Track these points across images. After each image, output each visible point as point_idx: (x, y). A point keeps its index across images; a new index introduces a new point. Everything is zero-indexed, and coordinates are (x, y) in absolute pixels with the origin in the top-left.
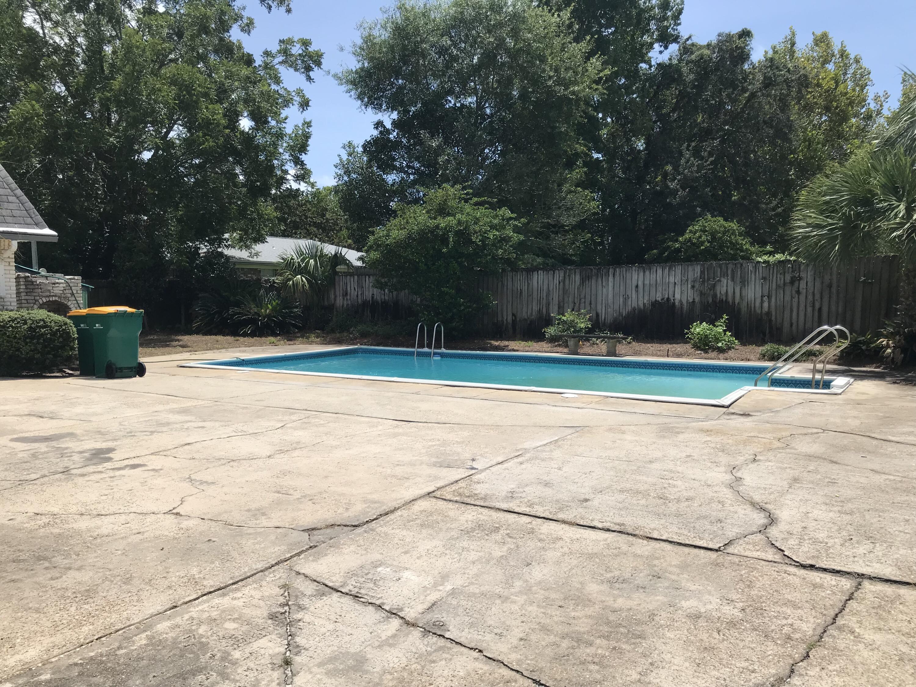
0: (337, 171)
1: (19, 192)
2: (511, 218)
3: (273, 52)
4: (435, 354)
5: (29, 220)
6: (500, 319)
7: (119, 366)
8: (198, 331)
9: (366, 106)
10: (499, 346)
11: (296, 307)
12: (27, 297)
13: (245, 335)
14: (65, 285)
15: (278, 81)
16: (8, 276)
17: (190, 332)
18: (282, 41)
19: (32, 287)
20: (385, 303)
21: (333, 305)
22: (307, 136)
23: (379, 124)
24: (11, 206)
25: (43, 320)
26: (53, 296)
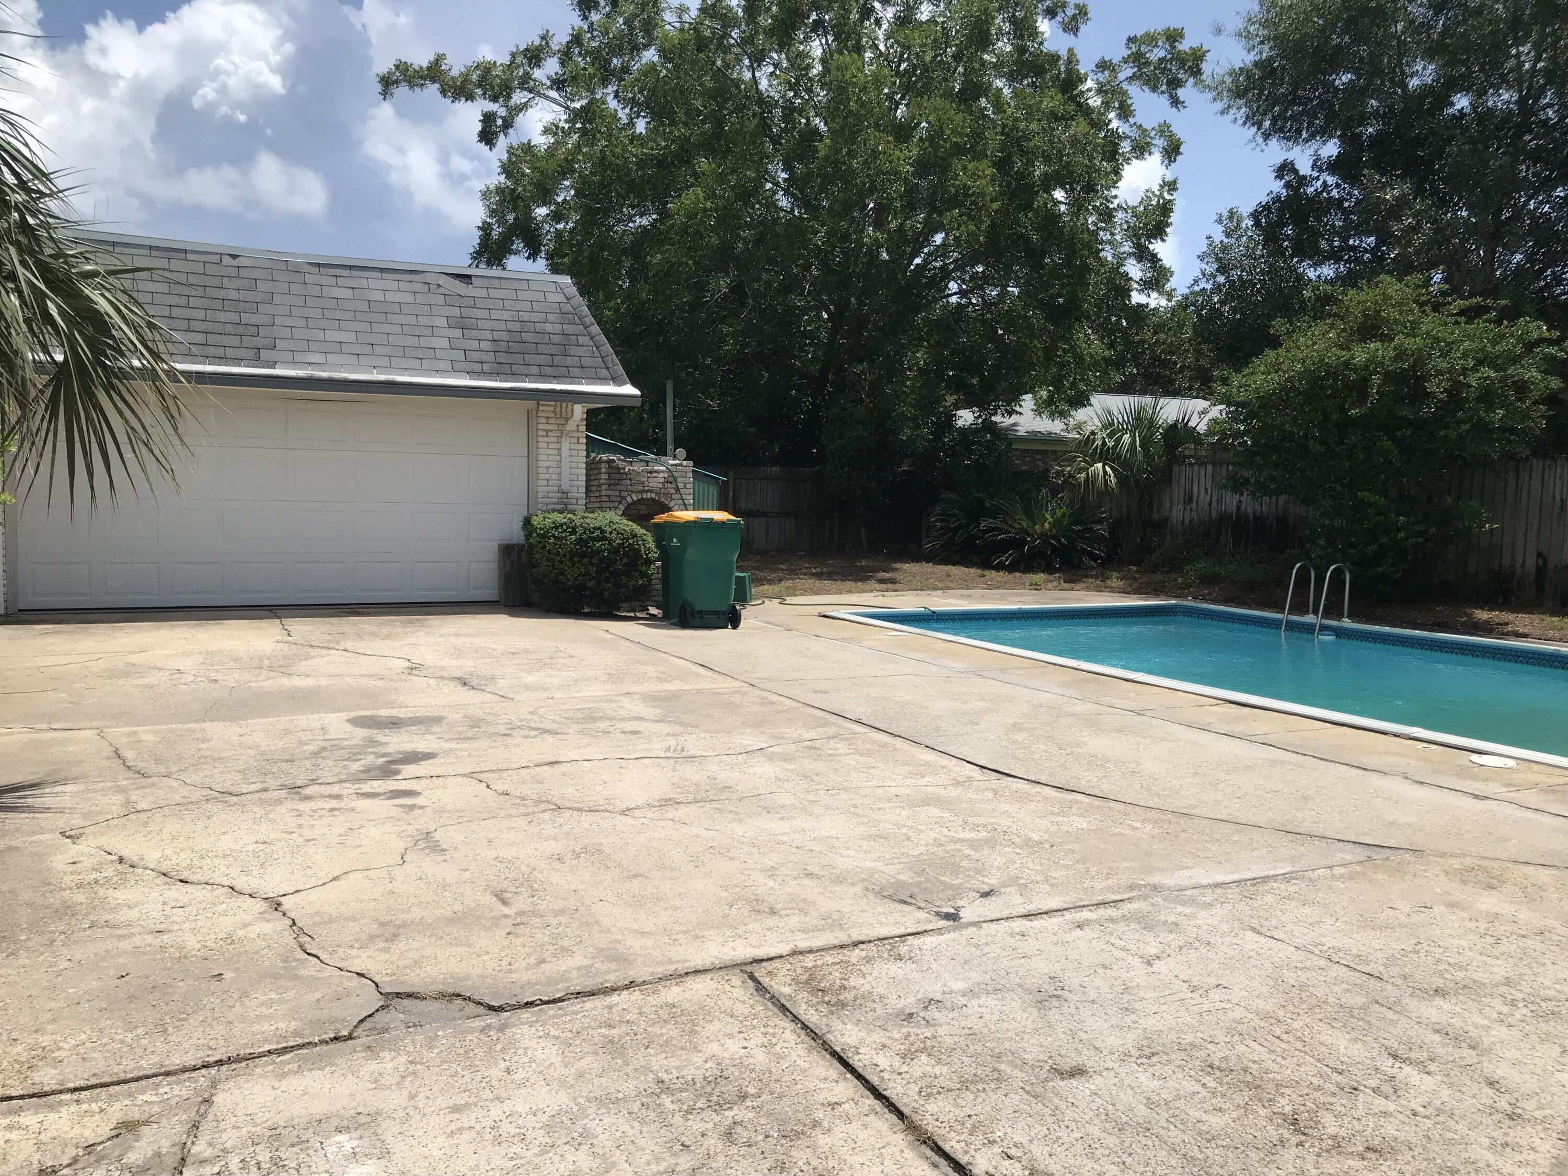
0: (1204, 266)
1: (595, 329)
2: (1540, 341)
3: (1114, 62)
4: (1324, 629)
5: (604, 372)
6: (1507, 562)
7: (697, 608)
8: (932, 558)
9: (1266, 137)
10: (1487, 622)
11: (1100, 522)
12: (609, 493)
13: (1000, 567)
14: (666, 475)
15: (1125, 112)
16: (575, 459)
17: (917, 558)
18: (1130, 40)
19: (618, 476)
20: (1260, 521)
21: (1167, 519)
22: (1166, 209)
23: (1285, 169)
24: (582, 351)
25: (600, 528)
26: (648, 491)
